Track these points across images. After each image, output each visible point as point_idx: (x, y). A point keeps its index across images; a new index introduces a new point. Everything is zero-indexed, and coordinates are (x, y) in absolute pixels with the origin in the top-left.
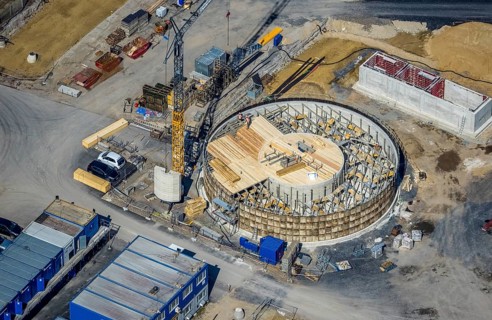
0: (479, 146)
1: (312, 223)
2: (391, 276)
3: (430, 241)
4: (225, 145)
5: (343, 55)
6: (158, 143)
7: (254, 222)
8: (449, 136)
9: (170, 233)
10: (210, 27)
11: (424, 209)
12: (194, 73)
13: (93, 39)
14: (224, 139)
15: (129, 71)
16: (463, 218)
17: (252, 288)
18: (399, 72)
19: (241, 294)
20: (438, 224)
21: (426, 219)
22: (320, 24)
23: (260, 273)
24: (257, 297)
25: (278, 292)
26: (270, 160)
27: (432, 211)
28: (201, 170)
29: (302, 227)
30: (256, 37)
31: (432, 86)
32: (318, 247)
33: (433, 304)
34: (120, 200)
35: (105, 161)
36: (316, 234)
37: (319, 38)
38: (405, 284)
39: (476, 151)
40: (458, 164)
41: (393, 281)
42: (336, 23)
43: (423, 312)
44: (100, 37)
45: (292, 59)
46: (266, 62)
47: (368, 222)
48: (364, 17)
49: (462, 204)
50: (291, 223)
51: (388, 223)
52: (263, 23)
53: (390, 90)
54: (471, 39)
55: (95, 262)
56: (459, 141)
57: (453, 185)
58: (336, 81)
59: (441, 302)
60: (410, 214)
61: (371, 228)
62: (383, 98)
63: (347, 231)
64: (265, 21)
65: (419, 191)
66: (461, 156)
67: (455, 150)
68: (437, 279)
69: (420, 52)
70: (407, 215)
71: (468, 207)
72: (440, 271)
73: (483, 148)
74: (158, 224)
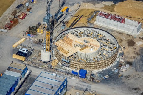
0: (140, 38)
1: (95, 64)
2: (122, 79)
3: (132, 68)
4: (60, 43)
5: (89, 14)
6: (36, 45)
7: (76, 65)
8: (129, 36)
9: (48, 71)
10: (44, 8)
11: (127, 58)
12: (43, 22)
13: (7, 14)
14: (60, 41)
15: (21, 23)
16: (141, 60)
17: (79, 86)
18: (109, 17)
19: (76, 88)
20: (133, 62)
21: (129, 61)
22: (79, 5)
23: (81, 81)
24: (82, 89)
25: (88, 86)
26: (76, 46)
27: (130, 59)
28: (53, 52)
29: (91, 66)
30: (60, 10)
31: (121, 20)
32: (97, 72)
33: (138, 86)
34: (29, 63)
35: (22, 51)
36: (96, 68)
37: (79, 9)
38: (128, 81)
39: (139, 40)
40: (134, 44)
41: (124, 81)
42: (84, 4)
43: (136, 89)
44: (9, 14)
45: (73, 16)
46: (65, 17)
47: (111, 63)
48: (93, 2)
49: (139, 56)
50: (88, 65)
51: (117, 63)
52: (61, 6)
53: (107, 23)
54: (129, 5)
55: (26, 82)
56: (133, 37)
57: (134, 50)
58: (88, 22)
59: (141, 86)
60: (123, 60)
61: (112, 65)
62: (105, 26)
63: (105, 66)
64: (61, 5)
65: (124, 53)
66: (135, 41)
67: (132, 39)
68: (137, 79)
69: (113, 11)
70: (122, 60)
71: (141, 56)
72: (138, 76)
73: (141, 38)
74: (44, 69)
